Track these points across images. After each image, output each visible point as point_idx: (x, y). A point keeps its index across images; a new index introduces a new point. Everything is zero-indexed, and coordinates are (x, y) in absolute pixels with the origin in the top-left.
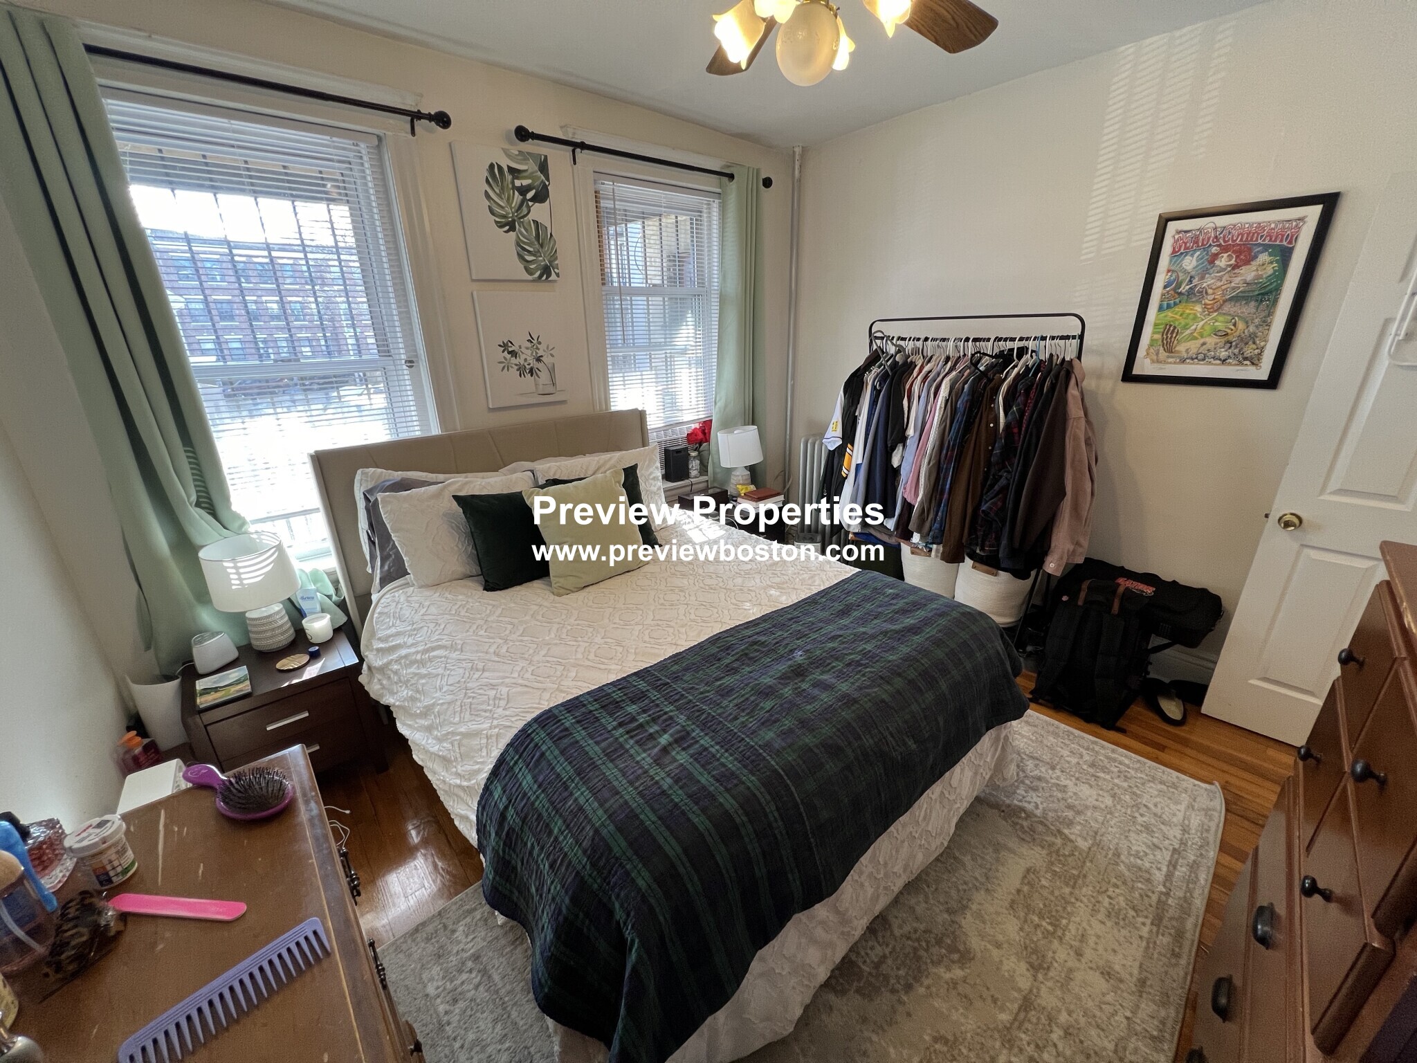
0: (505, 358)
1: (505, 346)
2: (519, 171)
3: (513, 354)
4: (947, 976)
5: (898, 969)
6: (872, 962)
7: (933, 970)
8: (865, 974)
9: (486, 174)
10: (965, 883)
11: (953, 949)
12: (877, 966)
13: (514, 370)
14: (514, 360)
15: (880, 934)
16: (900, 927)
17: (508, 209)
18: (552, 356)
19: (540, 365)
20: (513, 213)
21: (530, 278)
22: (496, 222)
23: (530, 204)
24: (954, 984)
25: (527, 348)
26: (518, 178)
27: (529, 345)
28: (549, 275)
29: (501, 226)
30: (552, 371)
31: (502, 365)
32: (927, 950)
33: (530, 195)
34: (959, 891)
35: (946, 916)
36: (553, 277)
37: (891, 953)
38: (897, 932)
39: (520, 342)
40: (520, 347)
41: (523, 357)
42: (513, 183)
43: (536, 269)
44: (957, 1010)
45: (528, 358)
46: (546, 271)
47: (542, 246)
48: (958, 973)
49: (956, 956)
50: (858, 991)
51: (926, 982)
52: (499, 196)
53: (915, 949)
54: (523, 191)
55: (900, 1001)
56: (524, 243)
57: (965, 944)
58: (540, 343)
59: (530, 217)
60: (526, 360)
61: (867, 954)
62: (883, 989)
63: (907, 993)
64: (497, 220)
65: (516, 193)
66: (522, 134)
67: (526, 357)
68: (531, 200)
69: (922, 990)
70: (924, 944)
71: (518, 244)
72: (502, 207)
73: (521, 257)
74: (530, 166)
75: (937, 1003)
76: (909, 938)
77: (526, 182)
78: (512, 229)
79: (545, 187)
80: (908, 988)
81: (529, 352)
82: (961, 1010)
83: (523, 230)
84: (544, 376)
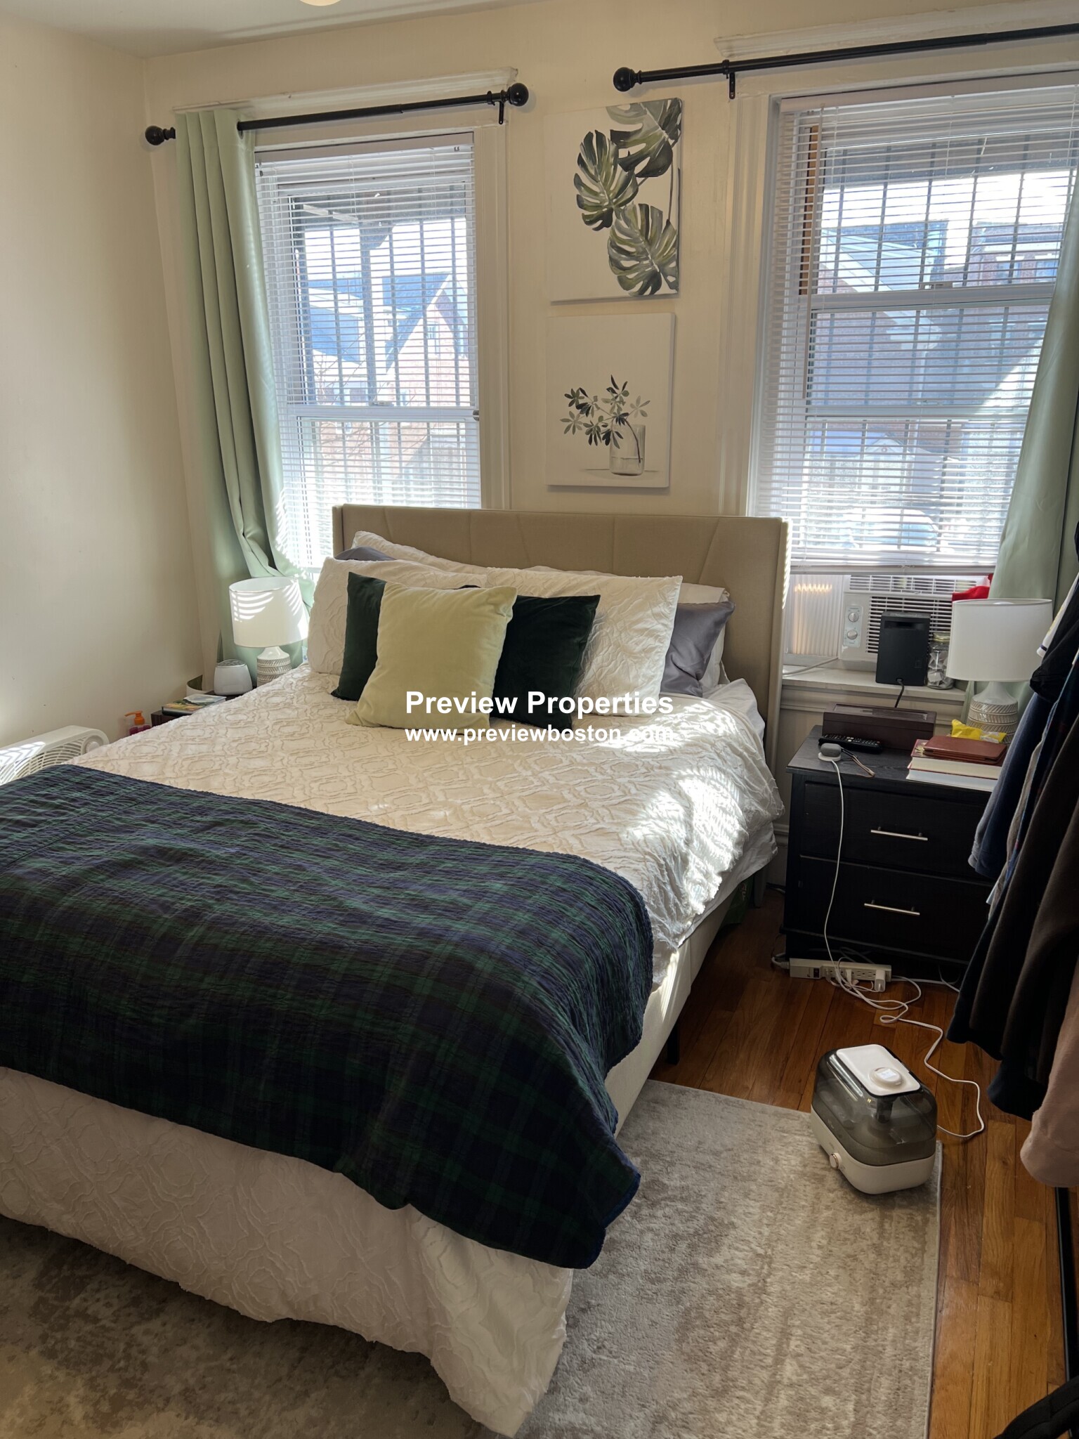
0: (571, 414)
1: (573, 397)
2: (626, 135)
3: (584, 408)
4: (72, 1400)
5: (78, 1339)
6: (86, 1309)
7: (80, 1382)
8: (67, 1303)
9: (578, 150)
10: (252, 1413)
11: (118, 1403)
12: (82, 1315)
13: (582, 435)
14: (584, 419)
15: (132, 1310)
16: (147, 1332)
17: (604, 196)
18: (644, 414)
19: (622, 429)
20: (610, 200)
21: (626, 293)
22: (584, 217)
23: (639, 180)
24: (59, 1408)
25: (606, 401)
26: (624, 146)
27: (610, 396)
28: (657, 286)
29: (589, 221)
30: (640, 439)
31: (567, 424)
32: (112, 1369)
33: (638, 169)
34: (232, 1402)
35: (178, 1388)
36: (664, 289)
37: (103, 1327)
38: (137, 1330)
39: (597, 391)
40: (596, 399)
41: (597, 414)
42: (616, 154)
43: (637, 280)
44: (20, 1415)
45: (606, 416)
46: (654, 281)
47: (650, 242)
48: (77, 1413)
49: (105, 1407)
50: (42, 1300)
51: (61, 1375)
52: (594, 178)
53: (111, 1356)
54: (629, 164)
55: (29, 1348)
56: (623, 242)
57: (130, 1418)
58: (626, 394)
59: (637, 201)
60: (601, 419)
61: (98, 1300)
62: (46, 1326)
63: (42, 1353)
64: (587, 213)
65: (619, 168)
66: (625, 80)
67: (603, 414)
68: (640, 175)
69: (47, 1369)
70: (122, 1364)
71: (612, 245)
72: (595, 194)
73: (615, 263)
74: (649, 123)
75: (29, 1390)
76: (129, 1345)
77: (634, 150)
78: (607, 222)
79: (667, 151)
80: (50, 1354)
81: (608, 407)
82: (19, 1421)
83: (622, 222)
84: (626, 446)
